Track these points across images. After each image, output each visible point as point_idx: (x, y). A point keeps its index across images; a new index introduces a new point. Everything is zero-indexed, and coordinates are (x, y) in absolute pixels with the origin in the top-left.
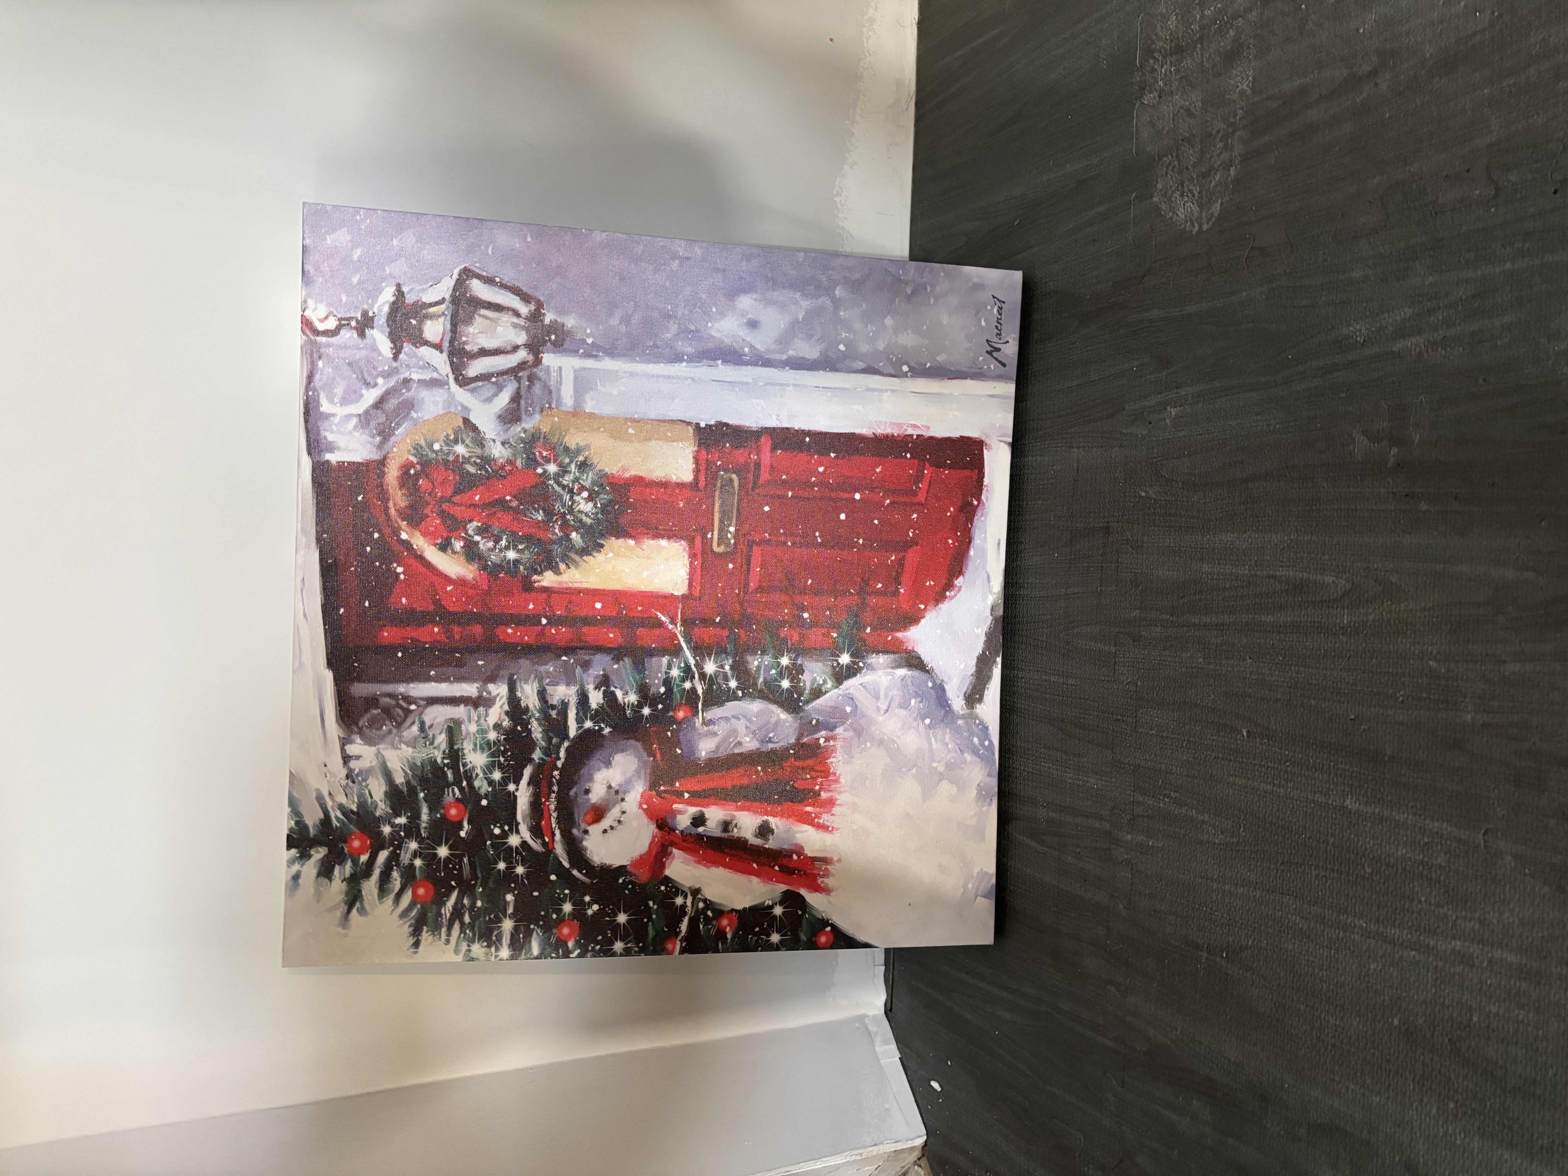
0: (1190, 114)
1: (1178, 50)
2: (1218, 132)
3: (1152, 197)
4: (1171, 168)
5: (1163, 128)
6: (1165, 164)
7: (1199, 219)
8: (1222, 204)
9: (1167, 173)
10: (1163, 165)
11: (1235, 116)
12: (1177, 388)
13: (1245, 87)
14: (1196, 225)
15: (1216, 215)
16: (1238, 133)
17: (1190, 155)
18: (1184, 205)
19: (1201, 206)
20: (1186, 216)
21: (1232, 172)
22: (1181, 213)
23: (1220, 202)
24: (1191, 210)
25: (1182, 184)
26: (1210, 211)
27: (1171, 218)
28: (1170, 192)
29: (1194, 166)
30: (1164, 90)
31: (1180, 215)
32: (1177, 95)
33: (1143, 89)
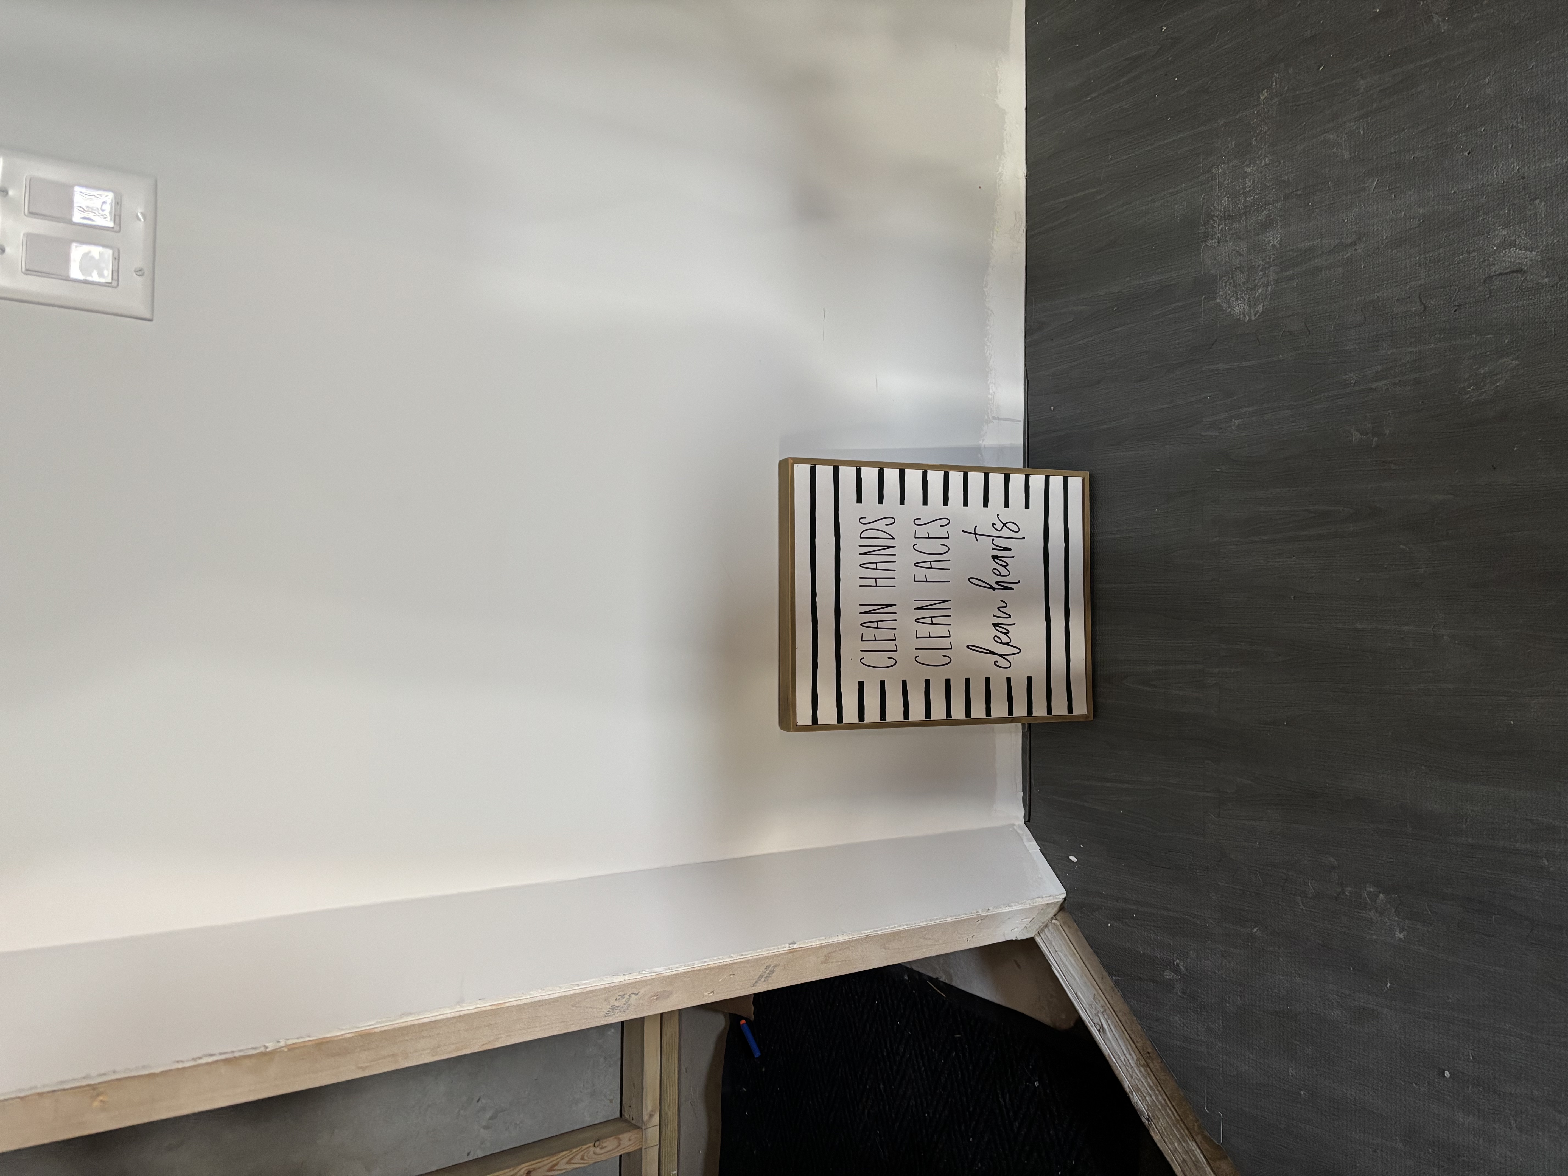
0: (1240, 255)
1: (1229, 217)
2: (1259, 266)
3: (1215, 299)
4: (1228, 283)
5: (1222, 261)
6: (1224, 281)
7: (1249, 313)
8: (1263, 306)
9: (1225, 286)
10: (1222, 282)
11: (1270, 259)
12: (1239, 408)
13: (1275, 243)
14: (1247, 317)
15: (1260, 312)
16: (1272, 268)
17: (1241, 278)
18: (1238, 305)
19: (1250, 306)
20: (1240, 312)
21: (1269, 288)
22: (1236, 310)
23: (1262, 304)
24: (1244, 309)
25: (1237, 293)
26: (1256, 310)
27: (1230, 312)
28: (1228, 297)
29: (1244, 283)
30: (1221, 239)
31: (1236, 311)
32: (1230, 243)
33: (1206, 236)
